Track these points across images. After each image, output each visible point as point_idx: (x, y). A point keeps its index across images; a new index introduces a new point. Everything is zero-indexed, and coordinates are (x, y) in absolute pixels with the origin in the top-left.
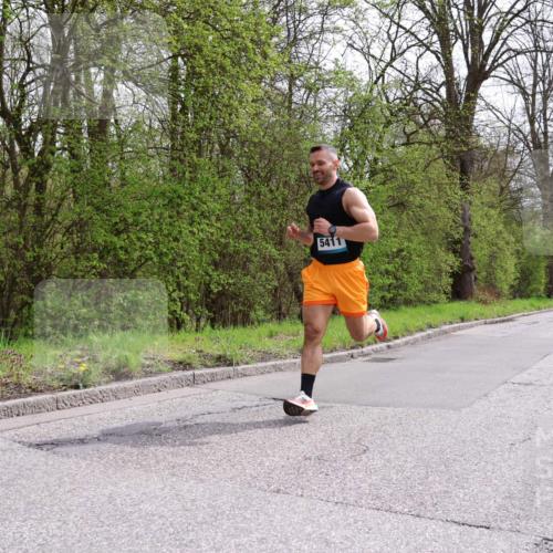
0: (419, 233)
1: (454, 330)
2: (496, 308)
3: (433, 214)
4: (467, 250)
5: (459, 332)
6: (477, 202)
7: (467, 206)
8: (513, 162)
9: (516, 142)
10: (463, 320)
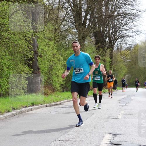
0: (7, 54)
1: (28, 110)
2: (52, 97)
3: (16, 43)
4: (36, 64)
5: (31, 112)
6: (42, 37)
7: (36, 39)
8: (62, 14)
9: (64, 3)
10: (33, 105)
